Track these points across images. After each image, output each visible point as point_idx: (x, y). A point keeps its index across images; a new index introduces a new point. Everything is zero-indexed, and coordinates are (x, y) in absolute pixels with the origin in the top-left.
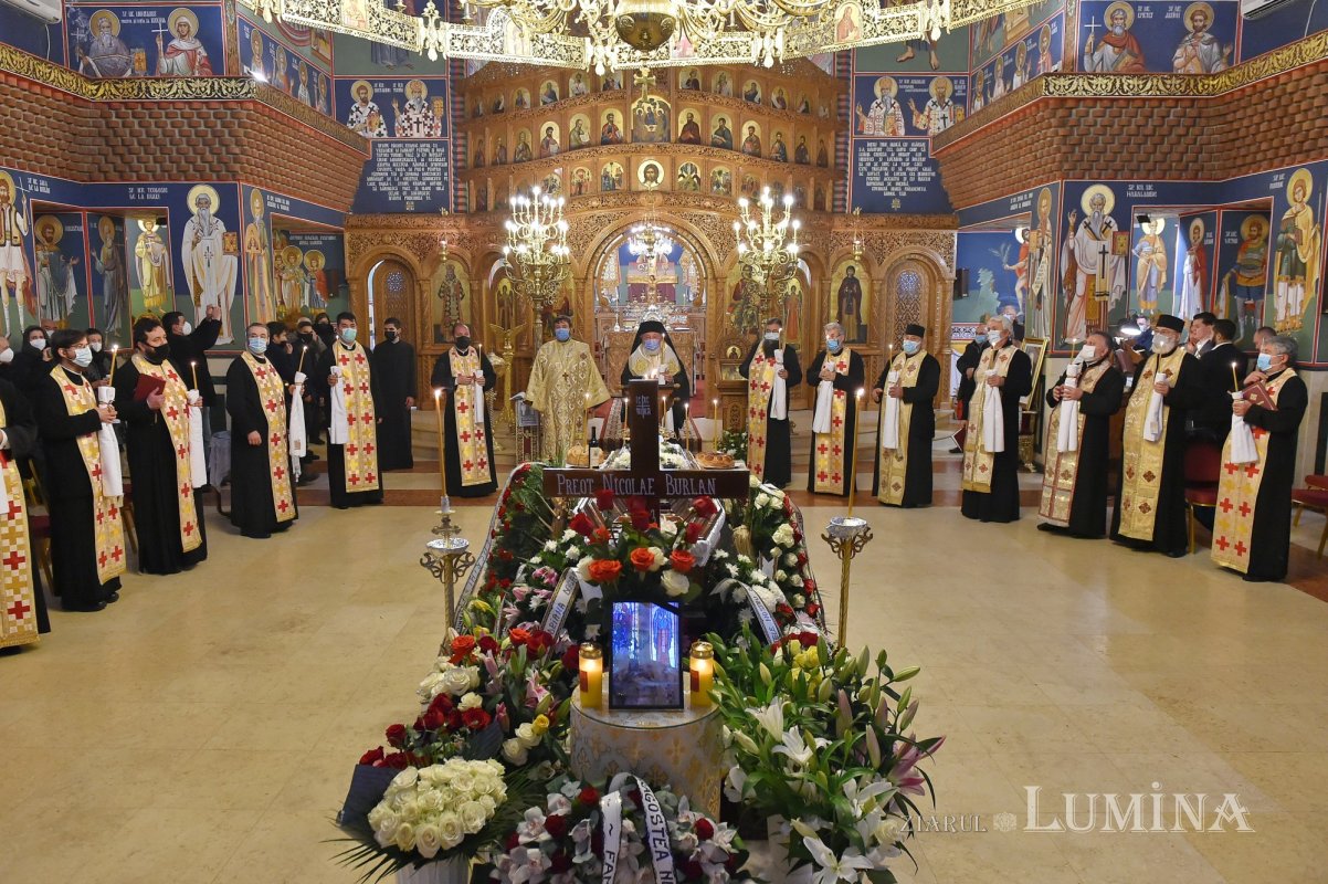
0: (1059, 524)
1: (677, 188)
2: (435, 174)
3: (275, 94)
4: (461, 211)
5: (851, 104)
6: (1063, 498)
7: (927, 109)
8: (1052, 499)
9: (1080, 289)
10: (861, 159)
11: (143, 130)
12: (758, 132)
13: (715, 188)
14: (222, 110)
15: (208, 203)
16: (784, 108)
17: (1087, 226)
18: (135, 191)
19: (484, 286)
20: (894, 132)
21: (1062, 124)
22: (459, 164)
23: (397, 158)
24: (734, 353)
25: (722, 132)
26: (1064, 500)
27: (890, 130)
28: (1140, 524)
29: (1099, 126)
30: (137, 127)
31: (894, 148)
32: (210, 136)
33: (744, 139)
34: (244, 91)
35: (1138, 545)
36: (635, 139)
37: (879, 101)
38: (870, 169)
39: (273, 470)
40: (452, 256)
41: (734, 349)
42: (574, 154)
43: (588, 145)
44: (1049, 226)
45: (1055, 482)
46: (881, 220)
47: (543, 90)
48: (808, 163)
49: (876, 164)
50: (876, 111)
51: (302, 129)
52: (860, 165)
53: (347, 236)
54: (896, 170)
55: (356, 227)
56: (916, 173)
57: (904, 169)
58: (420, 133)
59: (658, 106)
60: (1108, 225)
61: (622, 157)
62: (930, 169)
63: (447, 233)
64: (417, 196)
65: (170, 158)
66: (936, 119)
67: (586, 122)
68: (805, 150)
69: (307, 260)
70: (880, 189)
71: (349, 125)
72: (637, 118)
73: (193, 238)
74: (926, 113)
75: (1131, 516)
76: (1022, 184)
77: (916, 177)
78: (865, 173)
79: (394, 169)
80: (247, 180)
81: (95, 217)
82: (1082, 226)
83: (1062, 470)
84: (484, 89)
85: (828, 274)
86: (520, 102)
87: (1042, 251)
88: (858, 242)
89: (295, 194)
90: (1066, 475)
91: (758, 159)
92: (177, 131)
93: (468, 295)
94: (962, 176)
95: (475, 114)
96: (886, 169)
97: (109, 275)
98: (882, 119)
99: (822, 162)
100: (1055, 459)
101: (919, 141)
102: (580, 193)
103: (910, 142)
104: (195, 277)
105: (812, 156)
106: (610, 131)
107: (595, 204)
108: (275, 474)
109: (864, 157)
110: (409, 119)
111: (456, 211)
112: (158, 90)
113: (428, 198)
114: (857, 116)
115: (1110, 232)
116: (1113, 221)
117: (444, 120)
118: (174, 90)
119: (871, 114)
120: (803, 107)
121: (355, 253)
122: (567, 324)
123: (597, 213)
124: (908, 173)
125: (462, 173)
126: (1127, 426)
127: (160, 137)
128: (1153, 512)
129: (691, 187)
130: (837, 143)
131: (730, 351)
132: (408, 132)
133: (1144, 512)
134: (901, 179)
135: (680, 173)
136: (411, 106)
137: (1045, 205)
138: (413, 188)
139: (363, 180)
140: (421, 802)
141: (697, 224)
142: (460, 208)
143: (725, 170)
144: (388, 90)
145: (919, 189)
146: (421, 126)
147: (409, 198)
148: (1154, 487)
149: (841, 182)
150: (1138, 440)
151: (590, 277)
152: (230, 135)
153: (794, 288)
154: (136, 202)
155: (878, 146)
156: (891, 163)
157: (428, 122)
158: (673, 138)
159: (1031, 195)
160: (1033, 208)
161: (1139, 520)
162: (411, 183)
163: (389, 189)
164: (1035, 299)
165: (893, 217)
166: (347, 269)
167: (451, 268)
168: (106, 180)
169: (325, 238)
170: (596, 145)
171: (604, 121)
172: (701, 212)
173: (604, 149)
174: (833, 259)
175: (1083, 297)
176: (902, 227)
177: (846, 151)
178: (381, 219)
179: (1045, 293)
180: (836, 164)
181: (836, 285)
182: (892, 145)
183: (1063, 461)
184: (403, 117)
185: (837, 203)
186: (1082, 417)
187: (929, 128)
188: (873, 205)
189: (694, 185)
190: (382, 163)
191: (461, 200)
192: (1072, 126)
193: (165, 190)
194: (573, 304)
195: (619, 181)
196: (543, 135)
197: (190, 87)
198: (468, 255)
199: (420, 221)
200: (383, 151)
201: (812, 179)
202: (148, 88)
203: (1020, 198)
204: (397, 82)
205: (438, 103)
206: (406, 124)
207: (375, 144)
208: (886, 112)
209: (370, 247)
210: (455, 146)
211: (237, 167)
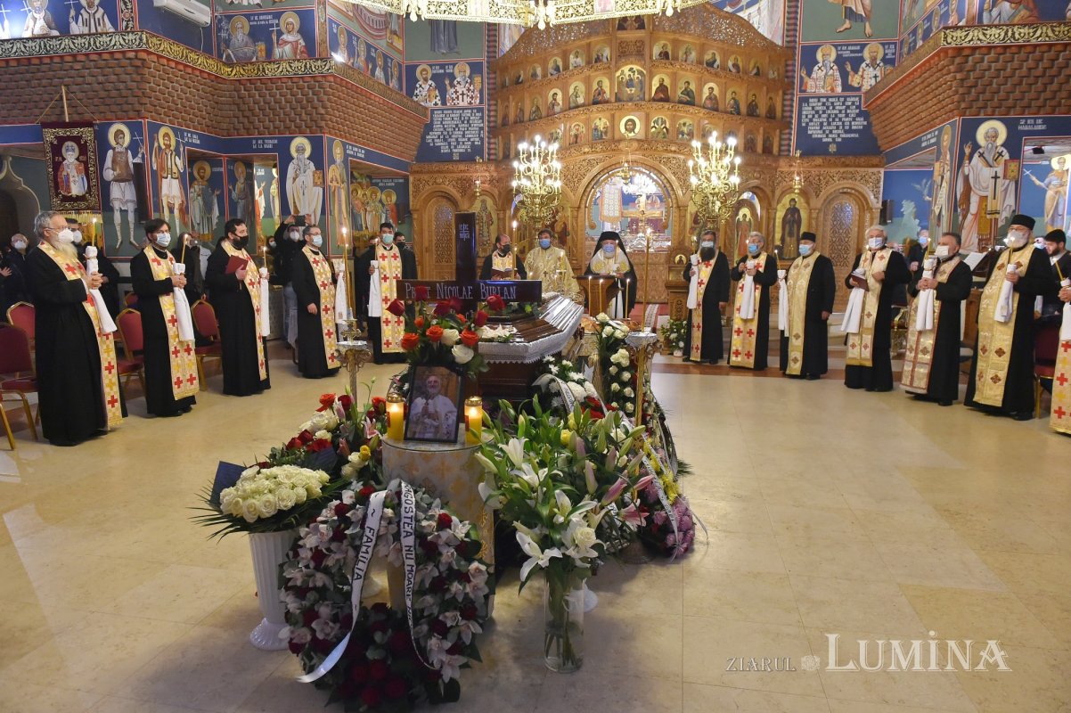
0: (920, 391)
1: (650, 135)
2: (475, 131)
3: (350, 71)
4: (492, 160)
5: (797, 68)
6: (922, 370)
7: (861, 70)
8: (913, 371)
9: (973, 208)
10: (804, 113)
11: (261, 99)
12: (716, 92)
13: (680, 136)
14: (312, 82)
15: (304, 150)
16: (738, 72)
17: (981, 155)
18: (257, 142)
19: (507, 215)
20: (832, 90)
21: (960, 70)
22: (492, 124)
23: (448, 121)
24: (681, 260)
25: (687, 92)
26: (923, 371)
27: (829, 88)
28: (991, 392)
29: (993, 70)
30: (257, 97)
31: (832, 103)
32: (305, 102)
33: (705, 96)
34: (327, 68)
35: (989, 410)
36: (618, 99)
37: (820, 65)
38: (811, 120)
39: (325, 331)
40: (484, 192)
41: (681, 257)
42: (572, 113)
43: (583, 105)
44: (948, 157)
45: (915, 357)
46: (819, 160)
47: (551, 65)
48: (758, 116)
49: (816, 116)
50: (817, 73)
51: (373, 97)
52: (804, 117)
53: (411, 179)
54: (834, 120)
55: (417, 172)
56: (850, 122)
57: (840, 119)
58: (463, 103)
59: (636, 73)
60: (1000, 154)
61: (608, 114)
62: (862, 119)
63: (480, 176)
64: (461, 149)
65: (279, 118)
66: (867, 78)
67: (582, 87)
68: (756, 105)
69: (384, 197)
70: (819, 136)
71: (414, 98)
72: (620, 83)
73: (293, 175)
74: (860, 73)
75: (983, 386)
76: (930, 124)
77: (850, 126)
78: (807, 124)
79: (445, 129)
80: (330, 133)
81: (233, 161)
82: (976, 155)
83: (921, 347)
84: (509, 67)
85: (774, 204)
86: (534, 75)
87: (943, 178)
88: (797, 178)
89: (368, 146)
90: (925, 351)
91: (715, 113)
92: (283, 98)
93: (495, 222)
94: (887, 122)
95: (503, 86)
96: (825, 120)
97: (242, 203)
98: (822, 79)
99: (771, 115)
100: (915, 338)
101: (853, 96)
102: (576, 142)
103: (845, 97)
104: (294, 203)
105: (762, 110)
106: (599, 94)
107: (586, 150)
108: (326, 334)
109: (807, 110)
110: (456, 92)
111: (489, 159)
112: (271, 71)
113: (469, 150)
114: (802, 78)
115: (1002, 160)
116: (1005, 151)
117: (481, 92)
118: (280, 70)
119: (814, 75)
120: (755, 71)
121: (417, 191)
122: (548, 235)
123: (589, 157)
124: (843, 122)
125: (493, 131)
126: (981, 310)
127: (273, 103)
128: (1002, 384)
129: (661, 135)
130: (784, 100)
131: (677, 258)
132: (456, 102)
133: (995, 382)
134: (838, 127)
135: (652, 125)
136: (459, 83)
137: (946, 140)
138: (458, 143)
139: (423, 138)
140: (253, 486)
141: (665, 164)
142: (492, 157)
143: (689, 122)
144: (442, 71)
145: (853, 135)
146: (465, 96)
147: (456, 151)
148: (1005, 361)
149: (787, 131)
150: (991, 322)
151: (583, 206)
152: (318, 100)
153: (745, 216)
154: (258, 150)
155: (819, 101)
156: (829, 115)
157: (470, 94)
158: (647, 97)
159: (936, 133)
160: (938, 143)
161: (991, 389)
162: (457, 139)
163: (442, 144)
164: (936, 218)
165: (828, 158)
166: (411, 203)
167: (483, 202)
168: (238, 135)
169: (396, 181)
170: (589, 105)
171: (595, 86)
172: (671, 155)
173: (594, 108)
174: (778, 193)
175: (976, 215)
176: (836, 165)
177: (792, 106)
178: (435, 166)
179: (944, 213)
180: (783, 117)
181: (780, 214)
182: (830, 100)
183: (922, 340)
184: (453, 90)
185: (783, 148)
186: (938, 303)
187: (862, 85)
188: (812, 149)
189: (664, 134)
190: (437, 126)
191: (492, 151)
192: (969, 71)
193: (276, 142)
194: (570, 227)
195: (606, 133)
196: (550, 99)
197: (291, 67)
198: (496, 192)
199: (462, 167)
200: (438, 116)
201: (762, 128)
202: (264, 69)
203: (929, 136)
204: (448, 64)
205: (478, 79)
206: (454, 96)
207: (433, 111)
208: (826, 74)
209: (427, 187)
210: (489, 111)
211: (323, 123)
